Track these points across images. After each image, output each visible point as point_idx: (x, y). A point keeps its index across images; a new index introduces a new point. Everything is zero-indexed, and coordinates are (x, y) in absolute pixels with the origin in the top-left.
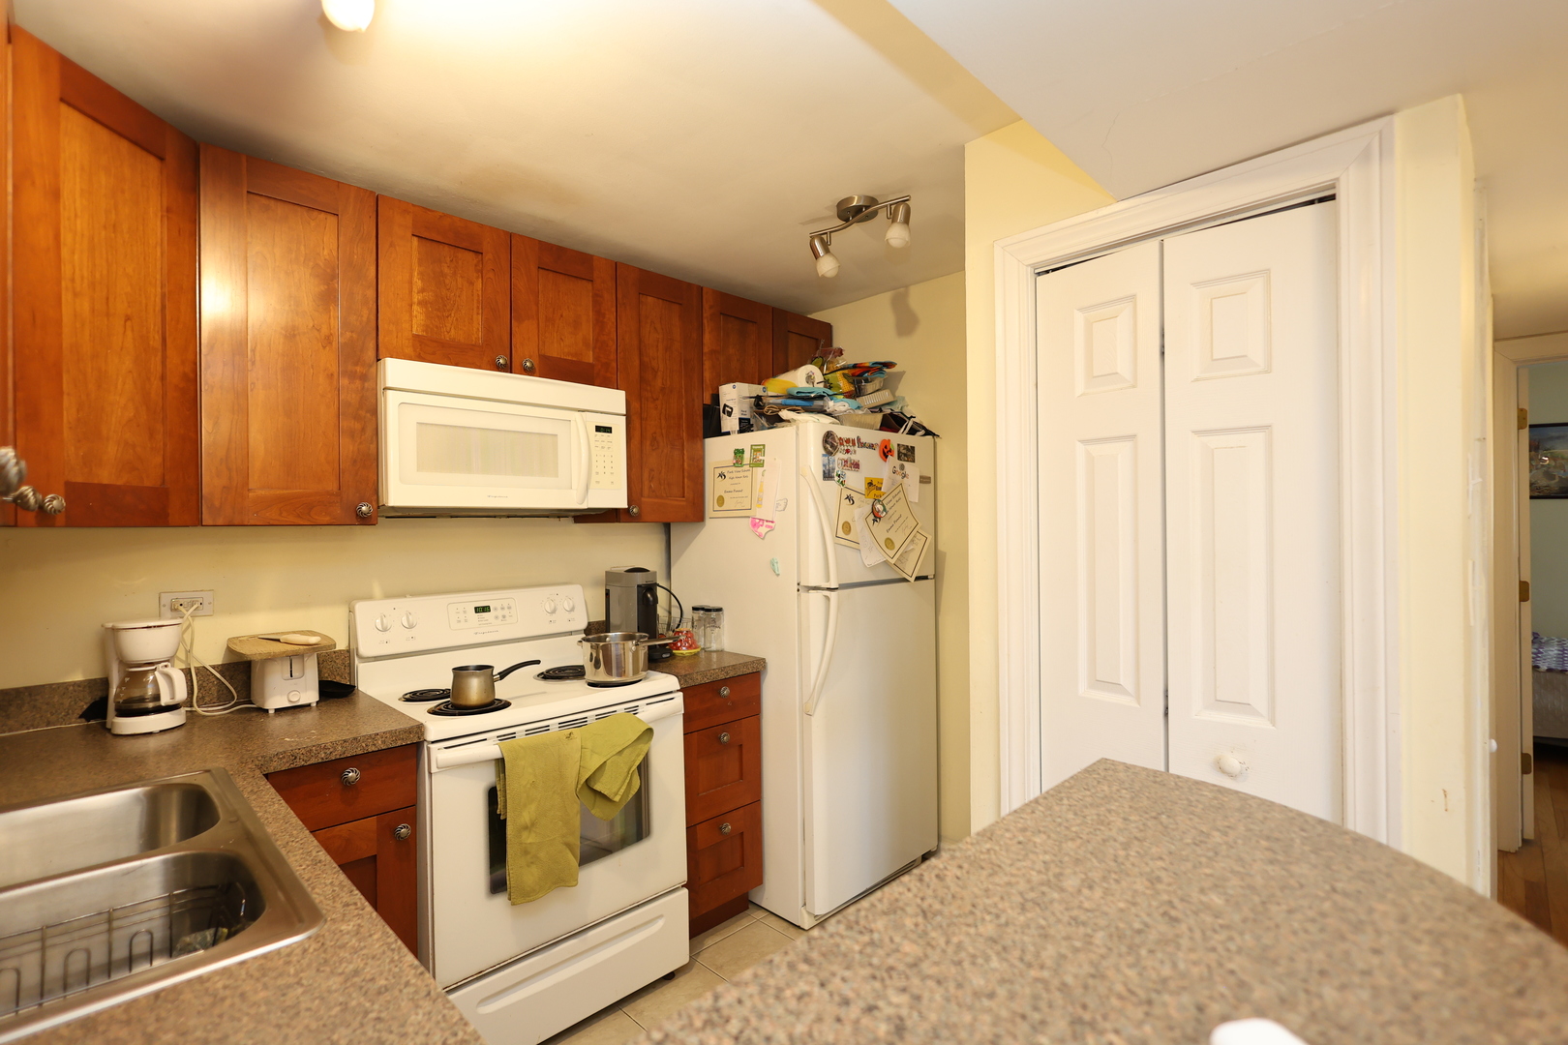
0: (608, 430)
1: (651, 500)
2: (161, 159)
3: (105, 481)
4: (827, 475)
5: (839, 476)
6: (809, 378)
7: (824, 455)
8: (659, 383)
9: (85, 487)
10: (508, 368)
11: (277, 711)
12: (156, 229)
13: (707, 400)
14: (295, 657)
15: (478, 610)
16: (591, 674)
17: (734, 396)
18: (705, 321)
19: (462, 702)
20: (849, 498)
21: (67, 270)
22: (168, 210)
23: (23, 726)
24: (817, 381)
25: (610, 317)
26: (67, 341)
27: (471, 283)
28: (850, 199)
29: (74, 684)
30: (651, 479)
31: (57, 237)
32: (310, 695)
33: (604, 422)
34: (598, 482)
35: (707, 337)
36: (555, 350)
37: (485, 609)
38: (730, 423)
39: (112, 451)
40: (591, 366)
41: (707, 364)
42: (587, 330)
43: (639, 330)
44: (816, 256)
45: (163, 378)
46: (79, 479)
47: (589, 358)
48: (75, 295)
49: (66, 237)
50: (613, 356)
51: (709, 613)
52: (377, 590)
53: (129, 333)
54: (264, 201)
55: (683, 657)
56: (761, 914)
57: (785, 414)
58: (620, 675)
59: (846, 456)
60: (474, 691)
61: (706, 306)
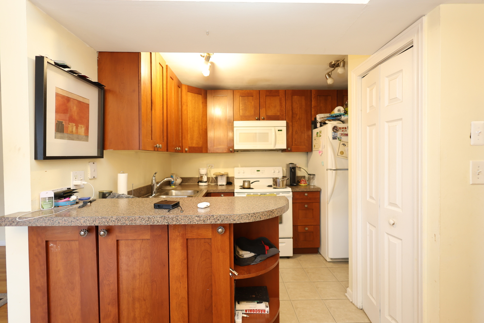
0: (281, 130)
1: (295, 146)
2: (201, 95)
3: (194, 146)
4: (334, 138)
5: (339, 138)
6: (339, 110)
7: (333, 133)
8: (298, 117)
9: (191, 147)
10: (259, 119)
11: (220, 185)
12: (201, 106)
13: (313, 119)
14: (222, 175)
15: (257, 171)
16: (273, 187)
17: (319, 117)
18: (312, 99)
19: (244, 187)
20: (343, 144)
21: (189, 116)
22: (202, 103)
23: (191, 183)
24: (341, 111)
25: (284, 104)
26: (189, 126)
27: (251, 103)
28: (332, 62)
29: (197, 178)
30: (295, 141)
31: (187, 112)
32: (225, 183)
33: (280, 129)
34: (278, 143)
35: (313, 103)
36: (270, 113)
37: (259, 171)
38: (318, 125)
39: (195, 142)
40: (279, 116)
41: (313, 110)
42: (278, 108)
43: (292, 105)
44: (327, 79)
45: (202, 130)
46: (191, 146)
47: (279, 114)
48: (190, 119)
49: (189, 111)
50: (285, 113)
51: (312, 176)
52: (239, 166)
53: (197, 124)
54: (216, 97)
55: (302, 186)
56: (320, 255)
57: (327, 122)
58: (279, 186)
59: (342, 132)
60: (246, 185)
61: (313, 95)
